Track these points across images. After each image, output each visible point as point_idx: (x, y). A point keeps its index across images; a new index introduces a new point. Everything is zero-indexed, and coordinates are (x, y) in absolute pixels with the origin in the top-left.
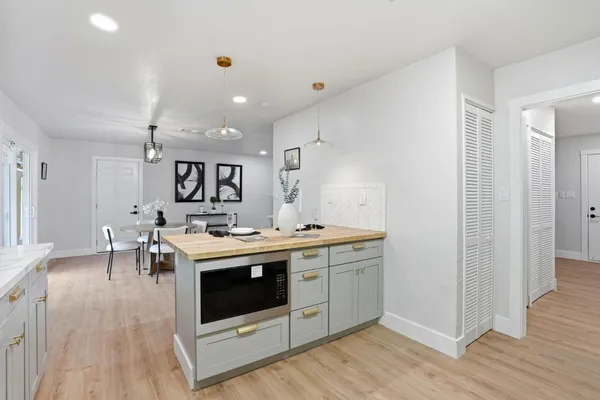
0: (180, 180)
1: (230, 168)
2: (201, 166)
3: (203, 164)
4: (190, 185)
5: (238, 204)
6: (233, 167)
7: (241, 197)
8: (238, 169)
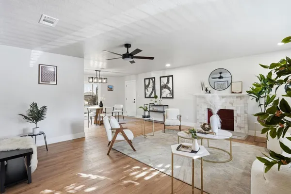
0: (146, 87)
1: (166, 78)
2: (153, 79)
3: (154, 78)
4: (150, 89)
5: (171, 100)
6: (168, 77)
7: (173, 96)
8: (171, 78)
